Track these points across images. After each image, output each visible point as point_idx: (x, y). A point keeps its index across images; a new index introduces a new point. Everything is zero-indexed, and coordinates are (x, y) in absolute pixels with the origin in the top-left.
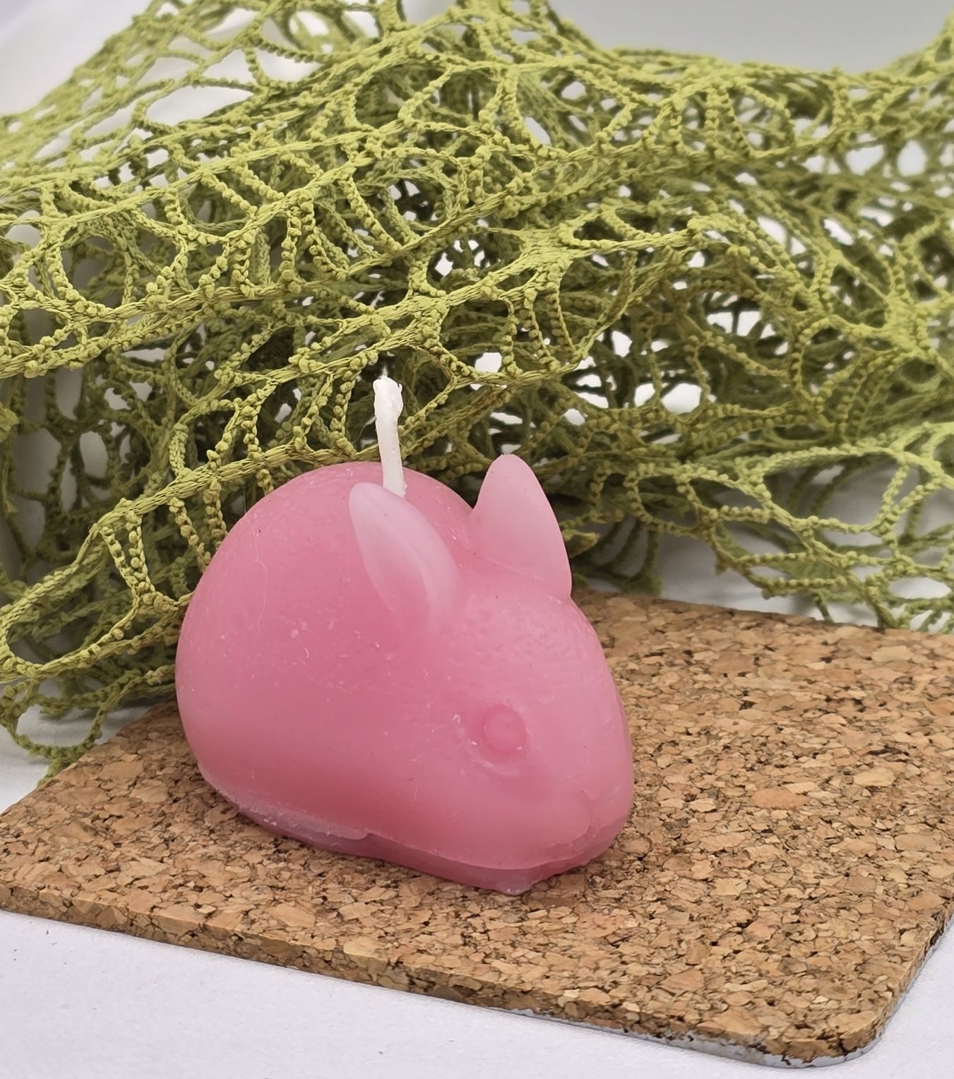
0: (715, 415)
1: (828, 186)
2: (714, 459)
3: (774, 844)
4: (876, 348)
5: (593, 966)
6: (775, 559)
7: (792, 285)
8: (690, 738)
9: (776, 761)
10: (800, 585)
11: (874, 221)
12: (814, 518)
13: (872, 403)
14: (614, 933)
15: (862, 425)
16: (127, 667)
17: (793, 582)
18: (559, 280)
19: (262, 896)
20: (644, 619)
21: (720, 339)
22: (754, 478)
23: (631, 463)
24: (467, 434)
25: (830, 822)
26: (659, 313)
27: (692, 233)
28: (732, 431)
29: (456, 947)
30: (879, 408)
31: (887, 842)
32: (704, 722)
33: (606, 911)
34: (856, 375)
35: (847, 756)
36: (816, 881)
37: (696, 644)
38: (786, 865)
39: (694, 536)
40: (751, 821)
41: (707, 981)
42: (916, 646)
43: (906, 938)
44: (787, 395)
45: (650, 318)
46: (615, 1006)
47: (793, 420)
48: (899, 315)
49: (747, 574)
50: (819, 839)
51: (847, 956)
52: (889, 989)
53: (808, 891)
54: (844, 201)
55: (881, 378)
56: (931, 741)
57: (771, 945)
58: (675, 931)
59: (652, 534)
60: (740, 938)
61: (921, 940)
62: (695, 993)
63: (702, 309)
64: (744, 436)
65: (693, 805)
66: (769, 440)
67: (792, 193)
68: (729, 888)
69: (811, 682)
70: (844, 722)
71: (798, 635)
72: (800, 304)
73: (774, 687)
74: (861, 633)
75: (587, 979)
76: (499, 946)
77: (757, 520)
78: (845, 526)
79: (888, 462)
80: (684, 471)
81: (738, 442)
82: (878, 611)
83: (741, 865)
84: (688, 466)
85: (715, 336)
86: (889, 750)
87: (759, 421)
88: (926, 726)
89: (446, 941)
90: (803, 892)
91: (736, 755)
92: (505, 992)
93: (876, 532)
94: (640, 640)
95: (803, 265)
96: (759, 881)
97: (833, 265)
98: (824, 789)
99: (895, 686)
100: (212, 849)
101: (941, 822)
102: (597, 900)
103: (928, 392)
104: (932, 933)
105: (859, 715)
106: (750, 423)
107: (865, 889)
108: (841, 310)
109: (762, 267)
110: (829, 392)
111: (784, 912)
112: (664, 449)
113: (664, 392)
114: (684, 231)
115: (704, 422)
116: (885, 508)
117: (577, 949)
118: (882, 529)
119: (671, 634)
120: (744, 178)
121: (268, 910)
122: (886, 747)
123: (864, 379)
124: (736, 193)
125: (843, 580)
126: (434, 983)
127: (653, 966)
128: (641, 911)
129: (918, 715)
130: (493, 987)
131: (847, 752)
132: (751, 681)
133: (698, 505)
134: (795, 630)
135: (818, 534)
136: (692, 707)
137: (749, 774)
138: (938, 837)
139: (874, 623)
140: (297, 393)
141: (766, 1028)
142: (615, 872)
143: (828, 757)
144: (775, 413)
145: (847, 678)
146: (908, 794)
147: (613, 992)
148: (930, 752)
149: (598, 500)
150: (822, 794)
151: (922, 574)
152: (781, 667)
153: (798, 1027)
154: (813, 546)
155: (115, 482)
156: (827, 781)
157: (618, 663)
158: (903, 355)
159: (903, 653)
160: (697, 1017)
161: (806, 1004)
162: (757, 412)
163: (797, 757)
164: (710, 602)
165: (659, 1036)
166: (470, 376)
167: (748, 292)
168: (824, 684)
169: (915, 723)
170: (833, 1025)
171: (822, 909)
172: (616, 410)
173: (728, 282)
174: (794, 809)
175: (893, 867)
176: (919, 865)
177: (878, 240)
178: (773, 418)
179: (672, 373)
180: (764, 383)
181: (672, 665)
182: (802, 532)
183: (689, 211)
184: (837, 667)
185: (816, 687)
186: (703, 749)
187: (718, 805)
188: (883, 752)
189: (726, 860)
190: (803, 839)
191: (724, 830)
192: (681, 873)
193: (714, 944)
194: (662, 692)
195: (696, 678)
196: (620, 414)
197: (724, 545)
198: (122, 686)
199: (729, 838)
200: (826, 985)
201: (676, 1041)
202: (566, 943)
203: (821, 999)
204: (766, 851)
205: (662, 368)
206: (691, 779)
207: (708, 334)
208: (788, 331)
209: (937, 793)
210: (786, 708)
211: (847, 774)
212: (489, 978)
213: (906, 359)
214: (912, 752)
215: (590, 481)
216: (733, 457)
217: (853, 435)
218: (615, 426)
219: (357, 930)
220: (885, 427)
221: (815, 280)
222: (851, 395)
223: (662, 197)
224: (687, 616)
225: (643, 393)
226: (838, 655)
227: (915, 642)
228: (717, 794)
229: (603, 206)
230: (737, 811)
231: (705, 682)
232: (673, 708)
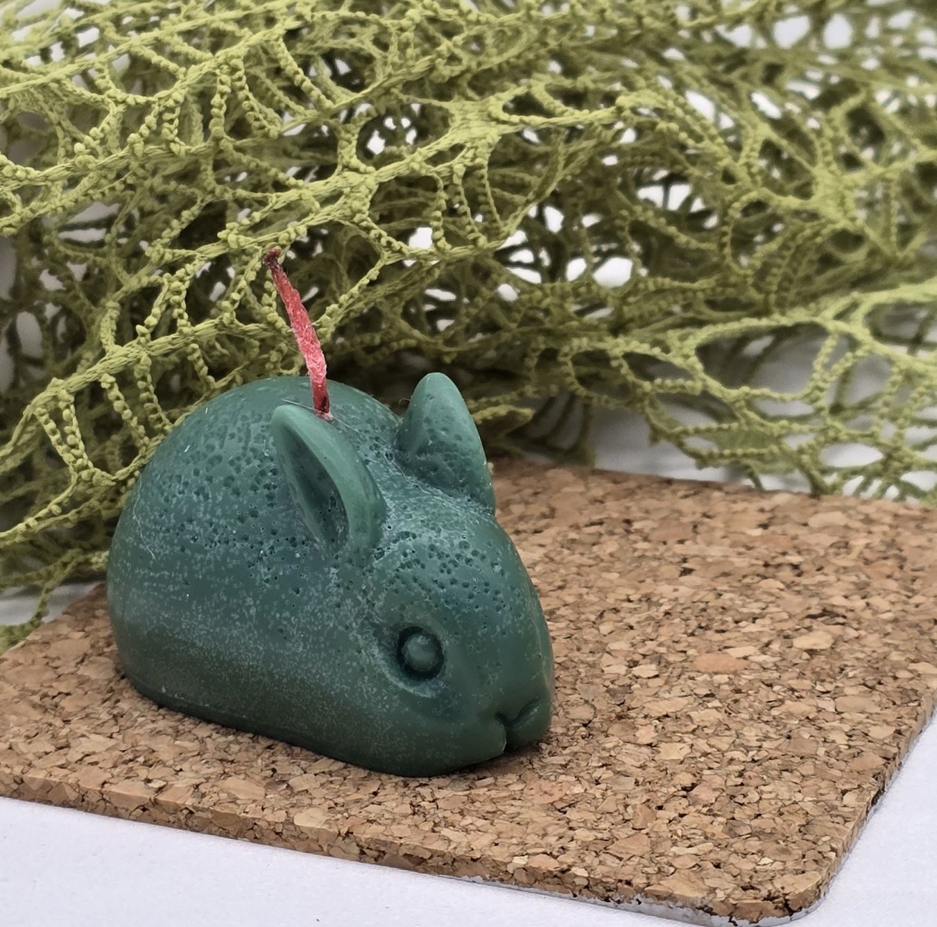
0: (646, 288)
1: (755, 61)
2: (645, 332)
3: (716, 708)
4: (805, 220)
5: (541, 833)
6: (709, 430)
7: (720, 159)
8: (632, 606)
9: (716, 626)
10: (733, 455)
11: (801, 95)
12: (745, 389)
13: (801, 274)
14: (561, 799)
15: (791, 295)
16: (67, 546)
17: (727, 452)
18: (488, 156)
19: (212, 770)
20: (583, 489)
21: (650, 214)
22: (686, 351)
23: (565, 337)
24: (400, 310)
25: (770, 686)
26: (590, 189)
27: (620, 110)
28: (663, 304)
29: (406, 816)
30: (808, 279)
31: (828, 704)
32: (645, 589)
33: (553, 778)
34: (784, 247)
35: (785, 620)
36: (758, 744)
37: (635, 513)
38: (729, 729)
39: (628, 409)
40: (693, 686)
41: (654, 845)
42: (852, 512)
43: (849, 798)
44: (716, 268)
45: (580, 193)
46: (563, 872)
47: (723, 293)
48: (826, 186)
49: (681, 446)
50: (761, 702)
51: (790, 818)
52: (833, 850)
53: (751, 754)
54: (772, 74)
55: (809, 249)
56: (868, 604)
57: (716, 807)
58: (620, 796)
59: (586, 407)
60: (685, 802)
61: (863, 800)
62: (642, 857)
63: (632, 184)
64: (676, 309)
65: (636, 671)
66: (700, 313)
67: (720, 68)
68: (673, 752)
69: (749, 548)
70: (782, 586)
71: (734, 502)
72: (728, 177)
73: (713, 554)
74: (797, 500)
75: (536, 845)
76: (448, 814)
77: (689, 391)
78: (776, 395)
79: (817, 331)
80: (617, 345)
81: (670, 314)
82: (811, 478)
83: (685, 730)
84: (621, 340)
85: (645, 210)
86: (827, 613)
87: (690, 294)
88: (862, 589)
89: (396, 810)
90: (746, 755)
91: (677, 620)
92: (454, 860)
93: (807, 400)
94: (580, 510)
95: (732, 139)
96: (702, 745)
97: (761, 139)
98: (764, 653)
99: (832, 551)
100: (162, 724)
101: (880, 683)
102: (543, 767)
103: (856, 262)
104: (873, 793)
105: (797, 579)
106: (680, 297)
107: (806, 751)
108: (769, 183)
109: (691, 142)
110: (758, 264)
111: (728, 775)
112: (596, 323)
113: (597, 266)
114: (612, 109)
115: (635, 295)
116: (816, 376)
117: (526, 815)
118: (813, 396)
119: (611, 504)
120: (672, 54)
121: (219, 783)
122: (824, 610)
123: (792, 251)
124: (664, 70)
125: (774, 448)
126: (384, 853)
127: (600, 831)
128: (587, 777)
129: (854, 579)
130: (442, 855)
131: (785, 616)
132: (689, 548)
133: (631, 378)
134: (732, 497)
135: (750, 404)
136: (633, 574)
137: (691, 639)
138: (877, 698)
139: (807, 490)
140: (231, 272)
141: (712, 891)
142: (560, 738)
143: (767, 621)
144: (705, 286)
145: (784, 543)
146: (847, 656)
147: (561, 858)
148: (867, 614)
149: (533, 375)
150: (762, 658)
151: (853, 439)
152: (719, 534)
153: (745, 889)
154: (745, 416)
155: (50, 362)
156: (767, 645)
157: (558, 533)
158: (830, 227)
159: (838, 518)
160: (644, 881)
161: (751, 866)
162: (687, 285)
163: (737, 622)
164: (647, 472)
165: (607, 900)
166: (400, 251)
167: (678, 168)
168: (762, 550)
169: (852, 587)
170: (778, 886)
171: (766, 771)
172: (548, 286)
173: (659, 157)
174: (735, 673)
175: (833, 729)
176: (859, 727)
177: (806, 113)
178: (703, 291)
179: (605, 248)
180: (695, 256)
181: (612, 533)
182: (734, 403)
183: (618, 86)
184: (774, 533)
185: (754, 553)
186: (644, 615)
187: (660, 670)
188: (821, 615)
189: (670, 725)
190: (744, 703)
191: (667, 695)
192: (625, 738)
193: (660, 808)
194: (602, 560)
195: (636, 546)
196: (553, 289)
197: (658, 416)
198: (65, 565)
199: (672, 702)
200: (771, 847)
201: (625, 904)
202: (513, 810)
203: (766, 860)
204: (709, 715)
205: (593, 243)
206: (633, 645)
207: (638, 209)
208: (717, 204)
209: (875, 655)
210: (726, 574)
211: (787, 637)
212: (438, 846)
213: (833, 231)
214: (849, 615)
215: (525, 355)
216: (665, 329)
217: (783, 305)
218: (547, 301)
219: (307, 801)
220: (814, 297)
221: (743, 154)
222: (779, 267)
223: (590, 73)
224: (625, 485)
225: (575, 268)
226: (775, 521)
227: (850, 508)
228: (659, 660)
229: (532, 81)
230: (679, 677)
231: (645, 550)
232: (614, 576)
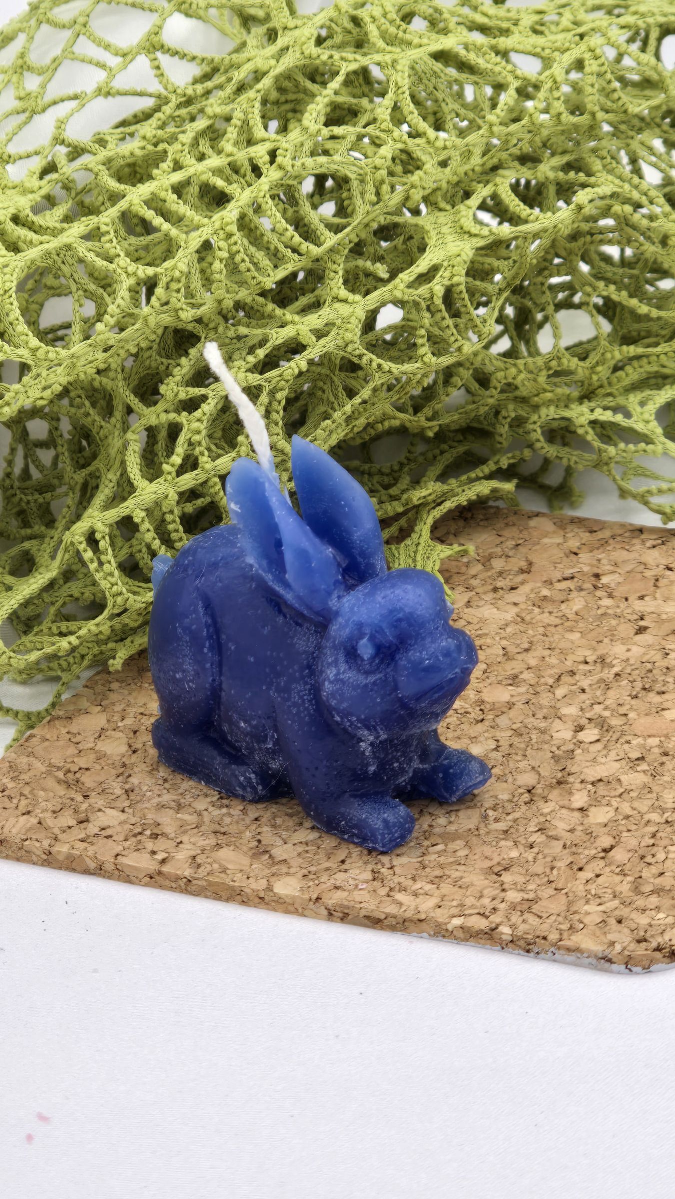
3: (644, 772)
5: (478, 895)
8: (587, 667)
9: (658, 687)
14: (499, 863)
20: (559, 540)
32: (602, 650)
33: (494, 843)
37: (604, 566)
38: (650, 792)
40: (628, 750)
41: (570, 904)
46: (492, 929)
53: (666, 815)
57: (627, 868)
58: (549, 859)
60: (602, 863)
62: (558, 915)
65: (581, 736)
68: (600, 815)
73: (668, 610)
75: (472, 907)
76: (402, 879)
83: (613, 793)
90: (662, 816)
91: (625, 682)
92: (404, 920)
94: (555, 564)
96: (626, 808)
102: (486, 834)
111: (642, 836)
117: (467, 880)
121: (213, 855)
127: (527, 892)
128: (524, 842)
132: (647, 606)
136: (594, 634)
137: (634, 702)
141: (612, 944)
147: (492, 917)
153: (639, 941)
157: (532, 590)
160: (558, 936)
161: (647, 921)
164: (621, 521)
165: (528, 951)
170: (667, 938)
174: (666, 736)
181: (581, 589)
186: (596, 678)
187: (601, 734)
189: (602, 789)
190: (668, 765)
191: (603, 760)
192: (561, 803)
193: (580, 869)
194: (568, 619)
195: (601, 603)
199: (607, 767)
200: (666, 902)
201: (542, 956)
202: (457, 874)
203: (661, 915)
204: (634, 779)
206: (582, 710)
212: (391, 909)
219: (285, 870)
224: (600, 535)
228: (602, 724)
230: (617, 741)
231: (608, 607)
232: (575, 636)
